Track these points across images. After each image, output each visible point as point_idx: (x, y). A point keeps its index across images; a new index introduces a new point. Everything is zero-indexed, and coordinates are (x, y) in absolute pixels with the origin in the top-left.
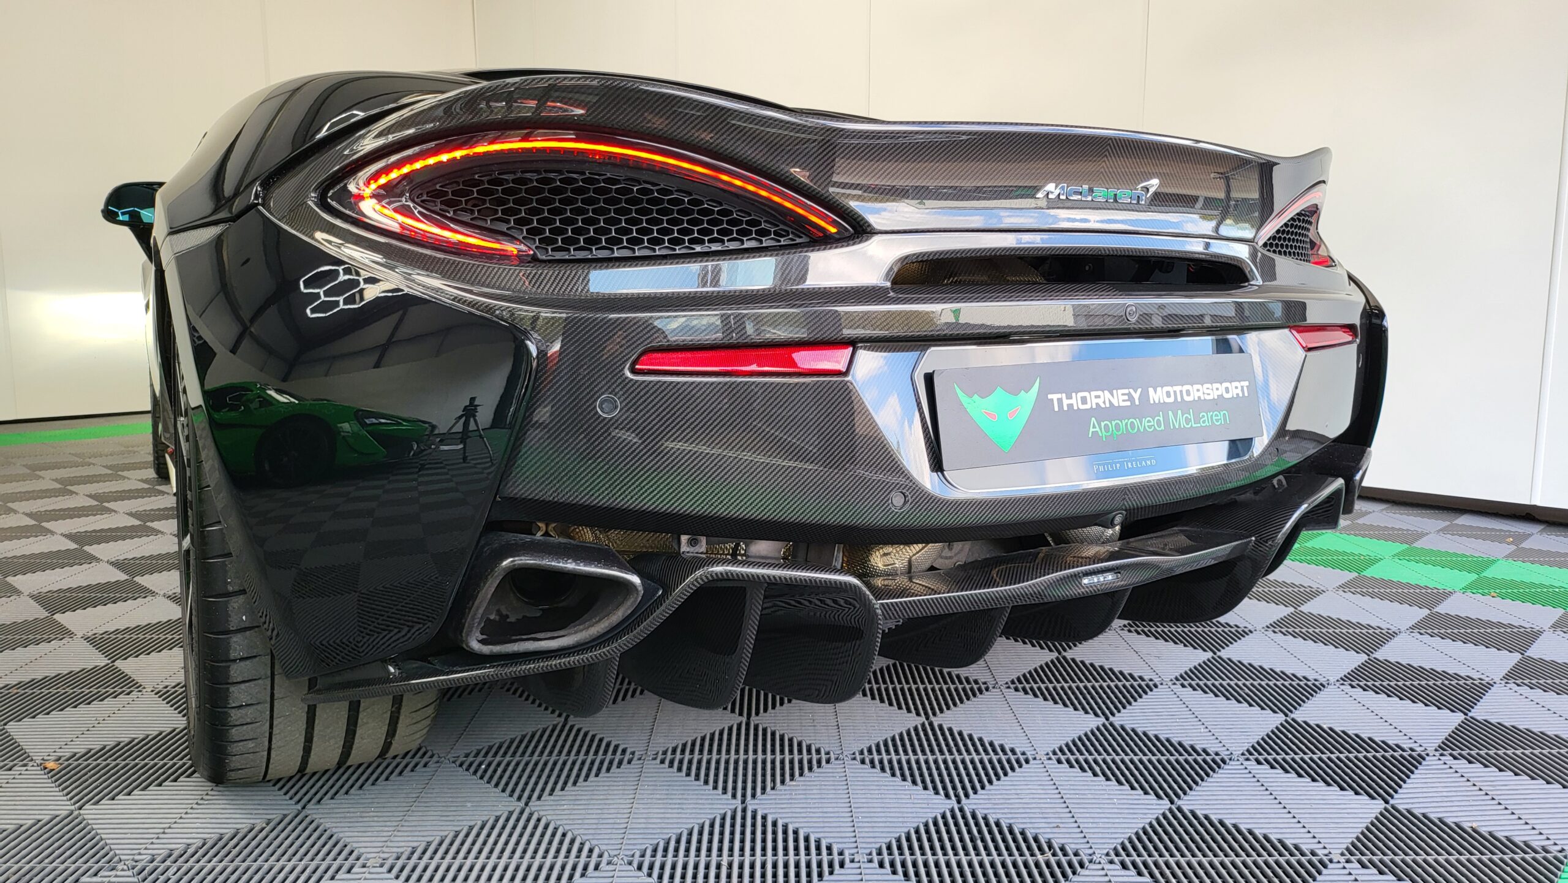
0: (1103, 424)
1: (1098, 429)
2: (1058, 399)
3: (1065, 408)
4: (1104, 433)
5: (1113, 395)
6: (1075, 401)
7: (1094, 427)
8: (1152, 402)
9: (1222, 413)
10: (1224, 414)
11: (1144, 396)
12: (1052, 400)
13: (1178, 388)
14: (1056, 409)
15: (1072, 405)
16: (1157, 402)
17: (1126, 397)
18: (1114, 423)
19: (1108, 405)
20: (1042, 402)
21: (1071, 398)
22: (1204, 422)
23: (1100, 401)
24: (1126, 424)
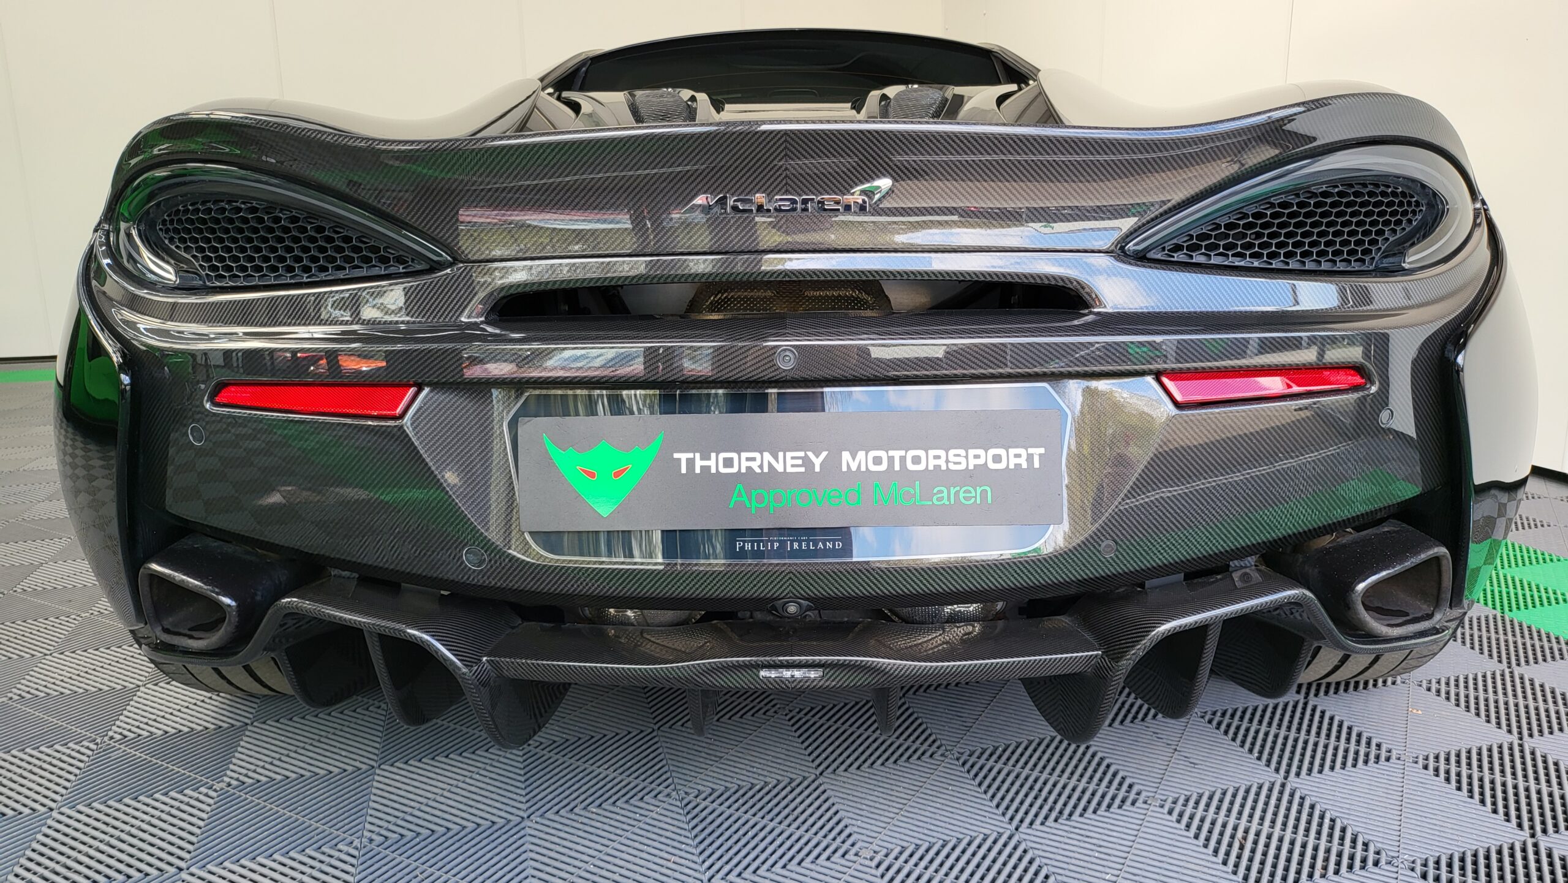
0: (754, 493)
1: (745, 498)
2: (688, 460)
3: (698, 471)
4: (754, 503)
5: (776, 459)
6: (715, 463)
7: (740, 495)
8: (844, 469)
9: (979, 490)
10: (984, 492)
11: (832, 462)
12: (679, 460)
13: (897, 454)
14: (684, 470)
15: (709, 467)
16: (854, 468)
17: (800, 462)
18: (772, 493)
19: (766, 470)
20: (665, 464)
21: (709, 459)
22: (941, 499)
23: (755, 466)
24: (794, 496)
